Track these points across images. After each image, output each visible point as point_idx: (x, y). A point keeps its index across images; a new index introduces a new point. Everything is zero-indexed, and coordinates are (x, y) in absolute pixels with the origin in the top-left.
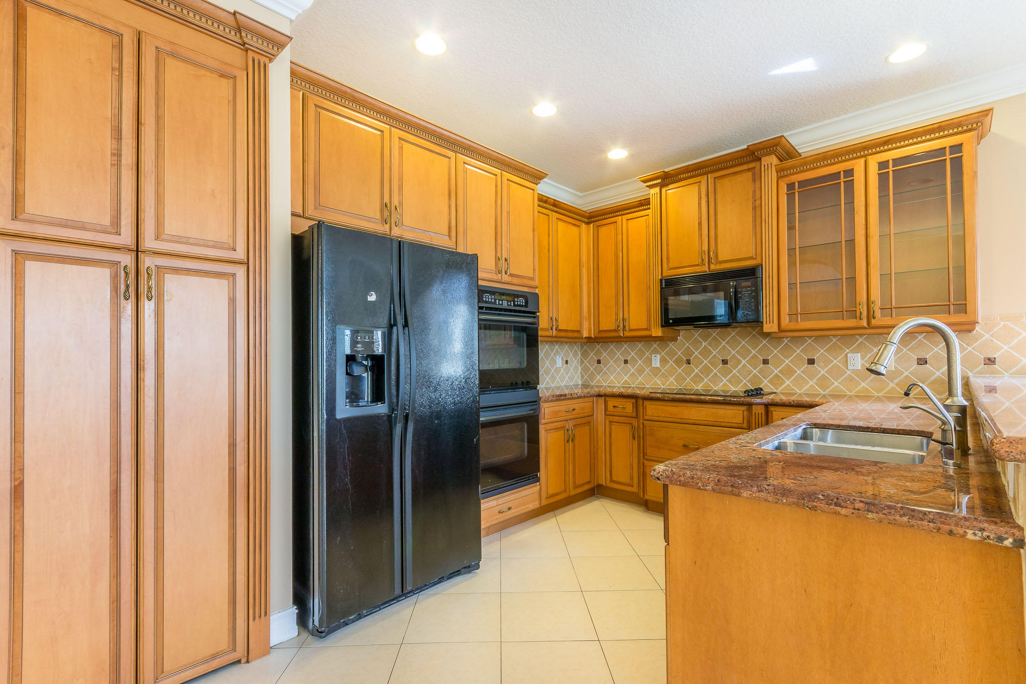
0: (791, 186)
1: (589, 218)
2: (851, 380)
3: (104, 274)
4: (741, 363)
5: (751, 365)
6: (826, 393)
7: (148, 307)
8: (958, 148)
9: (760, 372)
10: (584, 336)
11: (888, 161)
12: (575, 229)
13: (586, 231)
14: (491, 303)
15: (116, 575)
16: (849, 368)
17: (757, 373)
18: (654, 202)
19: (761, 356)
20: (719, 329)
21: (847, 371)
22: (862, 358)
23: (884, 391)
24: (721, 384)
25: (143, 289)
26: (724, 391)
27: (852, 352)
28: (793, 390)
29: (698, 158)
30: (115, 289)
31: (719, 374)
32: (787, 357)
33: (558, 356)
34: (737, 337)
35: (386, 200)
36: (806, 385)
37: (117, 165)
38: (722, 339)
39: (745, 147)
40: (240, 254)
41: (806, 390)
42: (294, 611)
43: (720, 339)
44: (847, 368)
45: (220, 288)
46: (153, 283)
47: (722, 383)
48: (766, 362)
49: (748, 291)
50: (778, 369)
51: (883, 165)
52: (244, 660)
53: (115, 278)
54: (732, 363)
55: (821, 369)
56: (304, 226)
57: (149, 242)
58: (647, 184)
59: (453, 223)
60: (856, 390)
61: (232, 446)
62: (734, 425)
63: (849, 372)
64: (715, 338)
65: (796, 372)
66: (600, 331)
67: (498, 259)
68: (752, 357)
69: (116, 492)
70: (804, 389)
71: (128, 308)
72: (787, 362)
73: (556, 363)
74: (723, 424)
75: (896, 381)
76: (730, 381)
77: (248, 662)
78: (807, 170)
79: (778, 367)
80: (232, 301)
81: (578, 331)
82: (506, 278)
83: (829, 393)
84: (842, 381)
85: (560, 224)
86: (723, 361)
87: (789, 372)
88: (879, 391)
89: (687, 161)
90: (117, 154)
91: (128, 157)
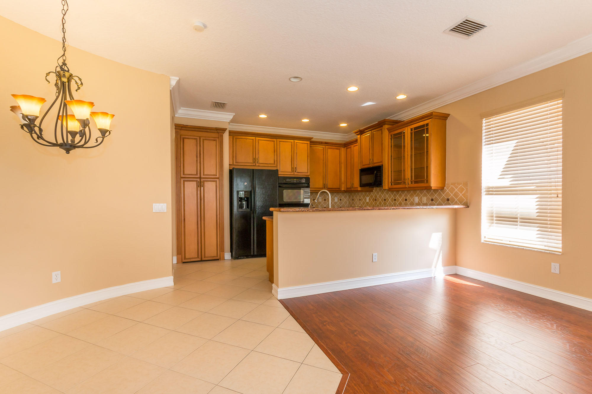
0: (391, 135)
1: (345, 145)
3: (195, 183)
4: (389, 200)
5: (391, 201)
7: (202, 188)
8: (427, 125)
10: (342, 190)
11: (412, 128)
12: (338, 151)
13: (343, 150)
14: (290, 181)
15: (198, 237)
16: (415, 202)
18: (359, 140)
19: (394, 198)
22: (418, 198)
25: (201, 186)
27: (415, 196)
29: (372, 123)
30: (197, 185)
33: (335, 198)
35: (254, 157)
37: (197, 163)
39: (377, 122)
40: (218, 176)
42: (230, 253)
45: (214, 183)
46: (203, 184)
48: (395, 200)
49: (379, 174)
50: (398, 203)
51: (412, 129)
52: (219, 260)
53: (197, 183)
54: (387, 200)
55: (408, 203)
56: (232, 167)
57: (202, 176)
58: (357, 134)
59: (276, 159)
61: (217, 216)
65: (402, 204)
66: (347, 188)
67: (292, 168)
68: (392, 198)
69: (198, 222)
71: (199, 189)
73: (335, 200)
77: (220, 260)
80: (216, 186)
81: (339, 188)
82: (295, 173)
85: (329, 150)
86: (384, 199)
89: (369, 125)
90: (197, 161)
91: (198, 161)
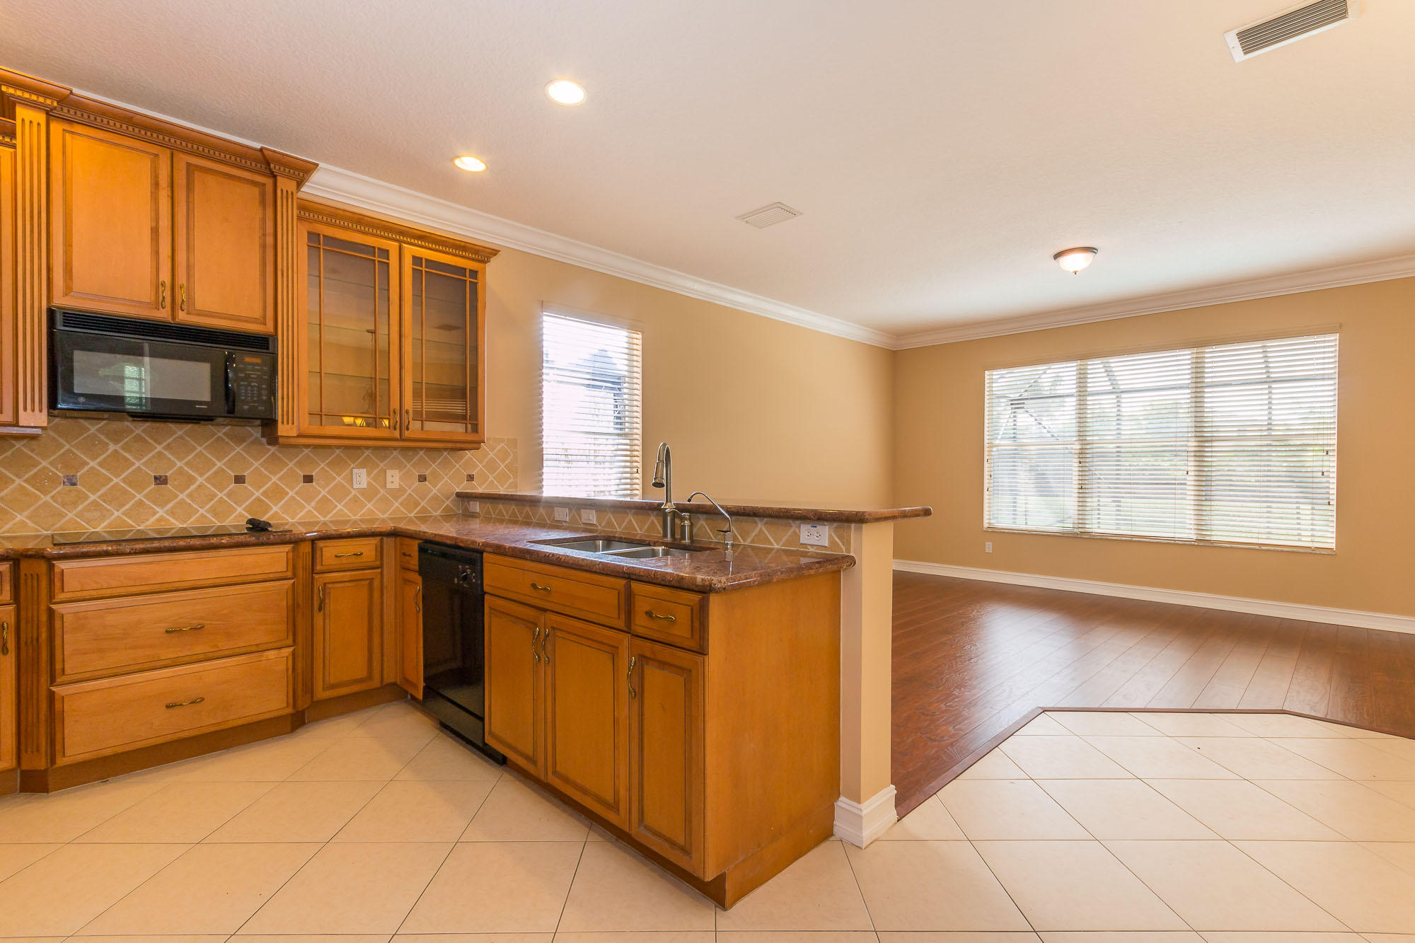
0: (314, 237)
2: (356, 501)
4: (195, 482)
5: (214, 486)
6: (326, 519)
8: (473, 274)
9: (229, 495)
11: (421, 259)
16: (355, 486)
17: (224, 497)
19: (233, 471)
20: (148, 424)
21: (352, 490)
22: (369, 474)
23: (388, 513)
24: (153, 520)
26: (158, 531)
27: (358, 467)
28: (283, 518)
31: (148, 502)
32: (274, 474)
34: (187, 438)
36: (301, 512)
38: (155, 441)
41: (300, 518)
43: (150, 441)
44: (352, 487)
47: (155, 518)
48: (239, 480)
49: (258, 371)
50: (261, 491)
51: (416, 261)
54: (176, 483)
55: (321, 489)
60: (362, 513)
62: (271, 576)
63: (354, 492)
64: (139, 439)
65: (287, 493)
68: (216, 473)
70: (299, 516)
72: (274, 479)
74: (250, 579)
75: (400, 500)
76: (172, 513)
78: (334, 225)
79: (261, 487)
83: (330, 519)
84: (347, 503)
86: (156, 478)
87: (277, 493)
88: (384, 513)
